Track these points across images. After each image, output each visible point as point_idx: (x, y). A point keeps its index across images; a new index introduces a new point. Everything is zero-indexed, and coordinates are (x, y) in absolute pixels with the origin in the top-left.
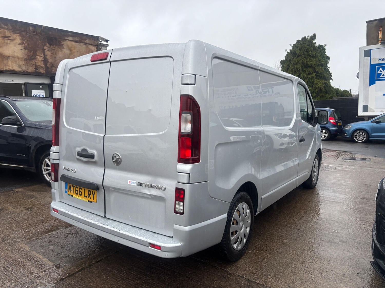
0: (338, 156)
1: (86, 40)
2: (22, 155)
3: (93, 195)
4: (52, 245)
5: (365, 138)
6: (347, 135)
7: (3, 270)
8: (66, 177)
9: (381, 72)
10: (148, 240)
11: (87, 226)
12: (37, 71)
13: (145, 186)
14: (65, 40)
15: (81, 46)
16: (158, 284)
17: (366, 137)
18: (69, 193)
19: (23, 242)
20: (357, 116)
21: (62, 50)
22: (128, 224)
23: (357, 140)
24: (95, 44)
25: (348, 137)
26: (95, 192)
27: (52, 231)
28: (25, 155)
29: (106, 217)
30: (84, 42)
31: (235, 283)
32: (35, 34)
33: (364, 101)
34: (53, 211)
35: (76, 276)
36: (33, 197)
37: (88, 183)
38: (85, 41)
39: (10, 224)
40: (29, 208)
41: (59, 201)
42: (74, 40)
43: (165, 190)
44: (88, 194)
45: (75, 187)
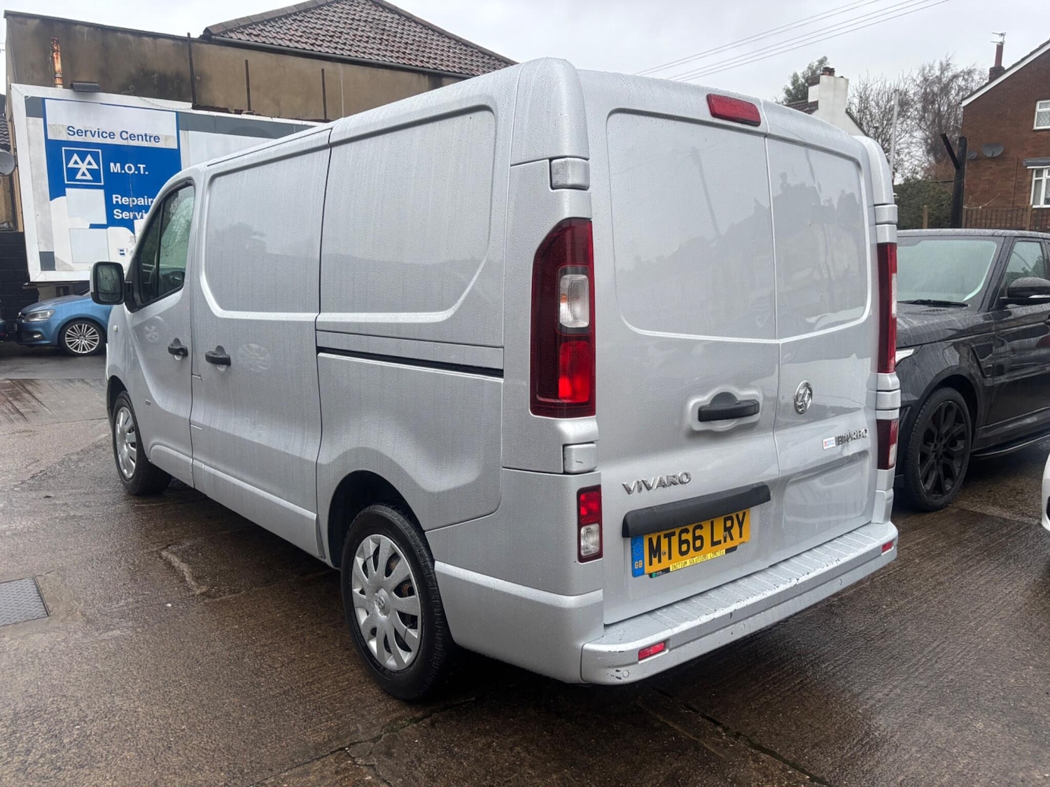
5: (95, 340)
6: (42, 339)
9: (76, 166)
17: (98, 338)
20: (27, 284)
23: (76, 348)
25: (47, 342)
26: (744, 514)
33: (41, 241)
44: (725, 531)
45: (677, 534)
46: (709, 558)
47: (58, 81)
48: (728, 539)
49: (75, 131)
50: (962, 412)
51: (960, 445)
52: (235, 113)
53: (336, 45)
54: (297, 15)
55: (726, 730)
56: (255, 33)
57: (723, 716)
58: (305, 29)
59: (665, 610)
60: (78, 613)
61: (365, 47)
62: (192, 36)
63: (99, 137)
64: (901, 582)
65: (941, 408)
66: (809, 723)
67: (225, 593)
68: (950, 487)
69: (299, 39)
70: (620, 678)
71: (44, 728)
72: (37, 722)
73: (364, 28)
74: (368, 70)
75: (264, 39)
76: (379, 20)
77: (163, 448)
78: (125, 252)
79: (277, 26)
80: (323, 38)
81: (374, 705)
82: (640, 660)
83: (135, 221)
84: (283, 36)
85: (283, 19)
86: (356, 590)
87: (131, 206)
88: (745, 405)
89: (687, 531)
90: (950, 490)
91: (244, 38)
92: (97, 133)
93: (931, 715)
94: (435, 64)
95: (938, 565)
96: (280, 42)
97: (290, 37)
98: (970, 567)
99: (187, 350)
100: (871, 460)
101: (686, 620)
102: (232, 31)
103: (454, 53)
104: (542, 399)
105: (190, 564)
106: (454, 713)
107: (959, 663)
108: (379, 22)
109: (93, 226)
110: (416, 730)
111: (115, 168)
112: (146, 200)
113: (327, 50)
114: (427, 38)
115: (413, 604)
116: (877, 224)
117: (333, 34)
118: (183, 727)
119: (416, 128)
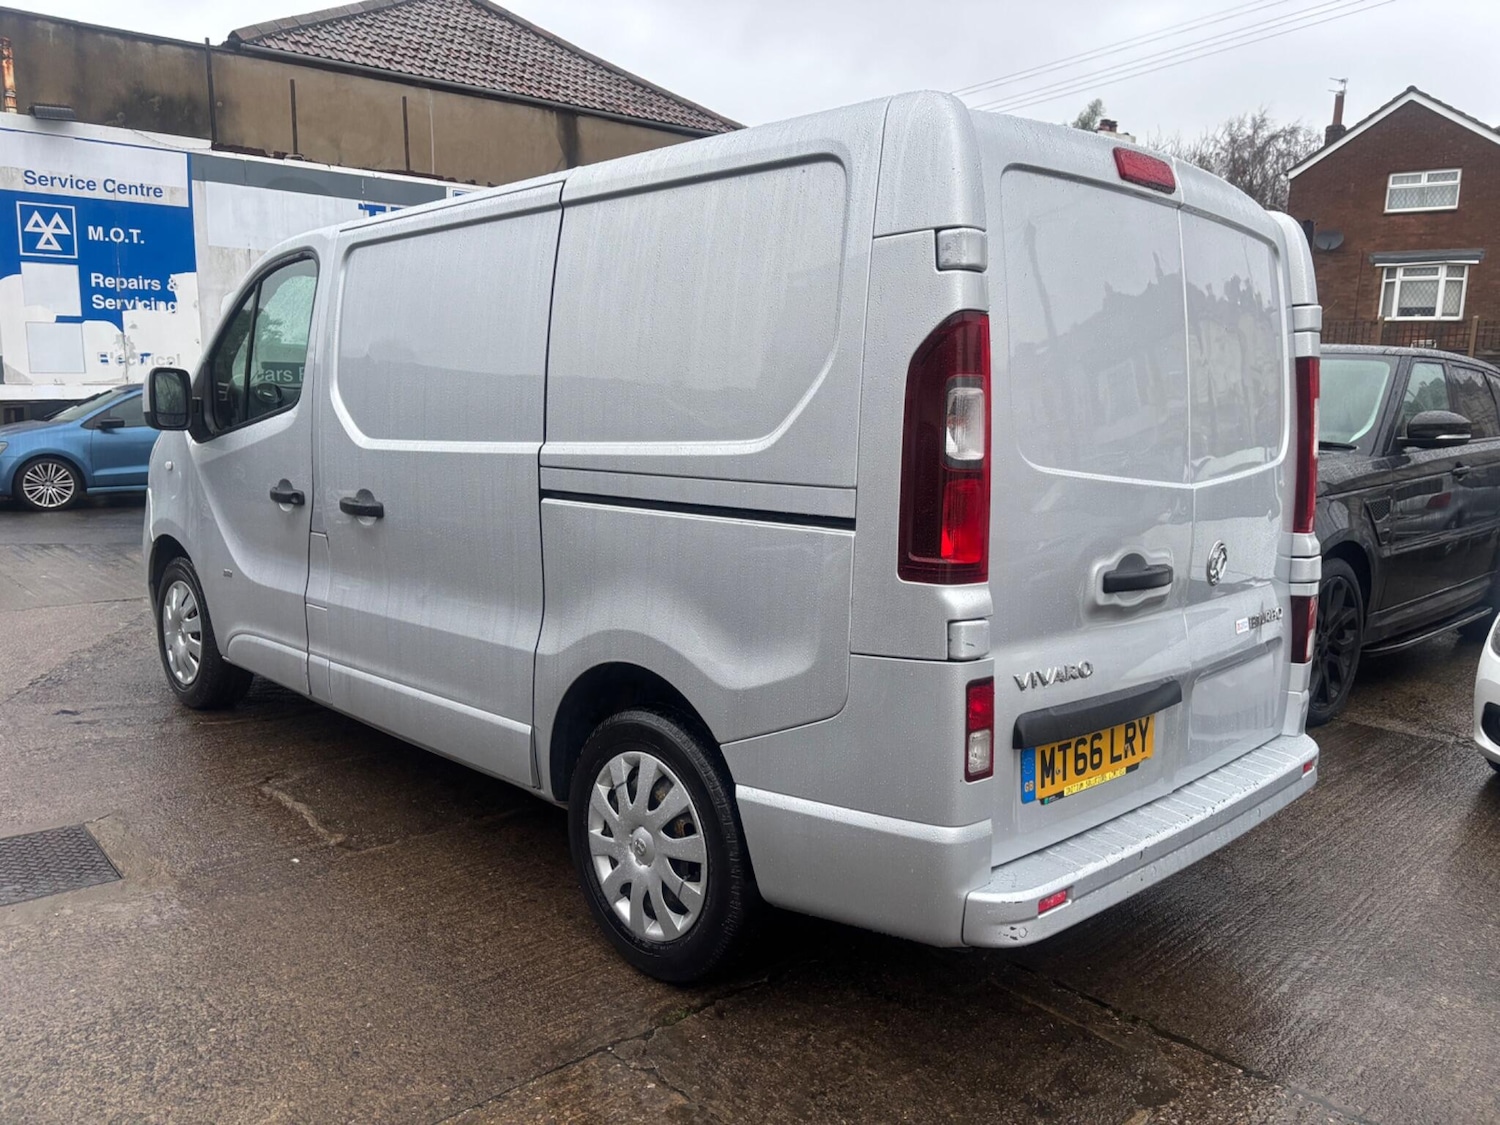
9: (37, 230)
17: (72, 484)
26: (1148, 720)
44: (1126, 742)
45: (1073, 746)
46: (1108, 779)
47: (10, 103)
48: (1130, 753)
49: (37, 177)
50: (1353, 593)
51: (1350, 636)
52: (275, 158)
53: (422, 63)
54: (365, 17)
55: (1118, 1012)
56: (303, 41)
57: (1108, 995)
58: (376, 38)
59: (1058, 848)
60: (163, 873)
61: (465, 68)
62: (212, 43)
63: (72, 187)
64: (1296, 818)
65: (1329, 585)
66: (1225, 1002)
67: (371, 843)
68: (1336, 693)
69: (368, 52)
70: (1015, 938)
71: (163, 1032)
72: (150, 1025)
73: (462, 40)
74: (470, 100)
75: (317, 51)
76: (484, 28)
77: (254, 639)
78: (108, 358)
79: (336, 32)
80: (404, 52)
81: (630, 991)
82: (1040, 913)
83: (124, 313)
84: (345, 47)
85: (344, 22)
86: (596, 831)
87: (118, 290)
88: (1158, 571)
89: (1083, 742)
90: (1336, 698)
91: (288, 48)
92: (69, 182)
93: (1378, 988)
94: (567, 96)
95: (1339, 796)
96: (341, 55)
97: (356, 49)
98: (1382, 797)
99: (303, 496)
100: (1284, 651)
101: (1090, 861)
102: (270, 37)
103: (593, 80)
104: (916, 559)
105: (309, 804)
106: (745, 999)
107: (1397, 922)
108: (483, 31)
109: (61, 319)
110: (700, 1022)
111: (95, 234)
112: (141, 281)
113: (410, 69)
114: (552, 58)
115: (694, 847)
116: (1295, 331)
117: (417, 46)
118: (369, 1025)
119: (710, 184)
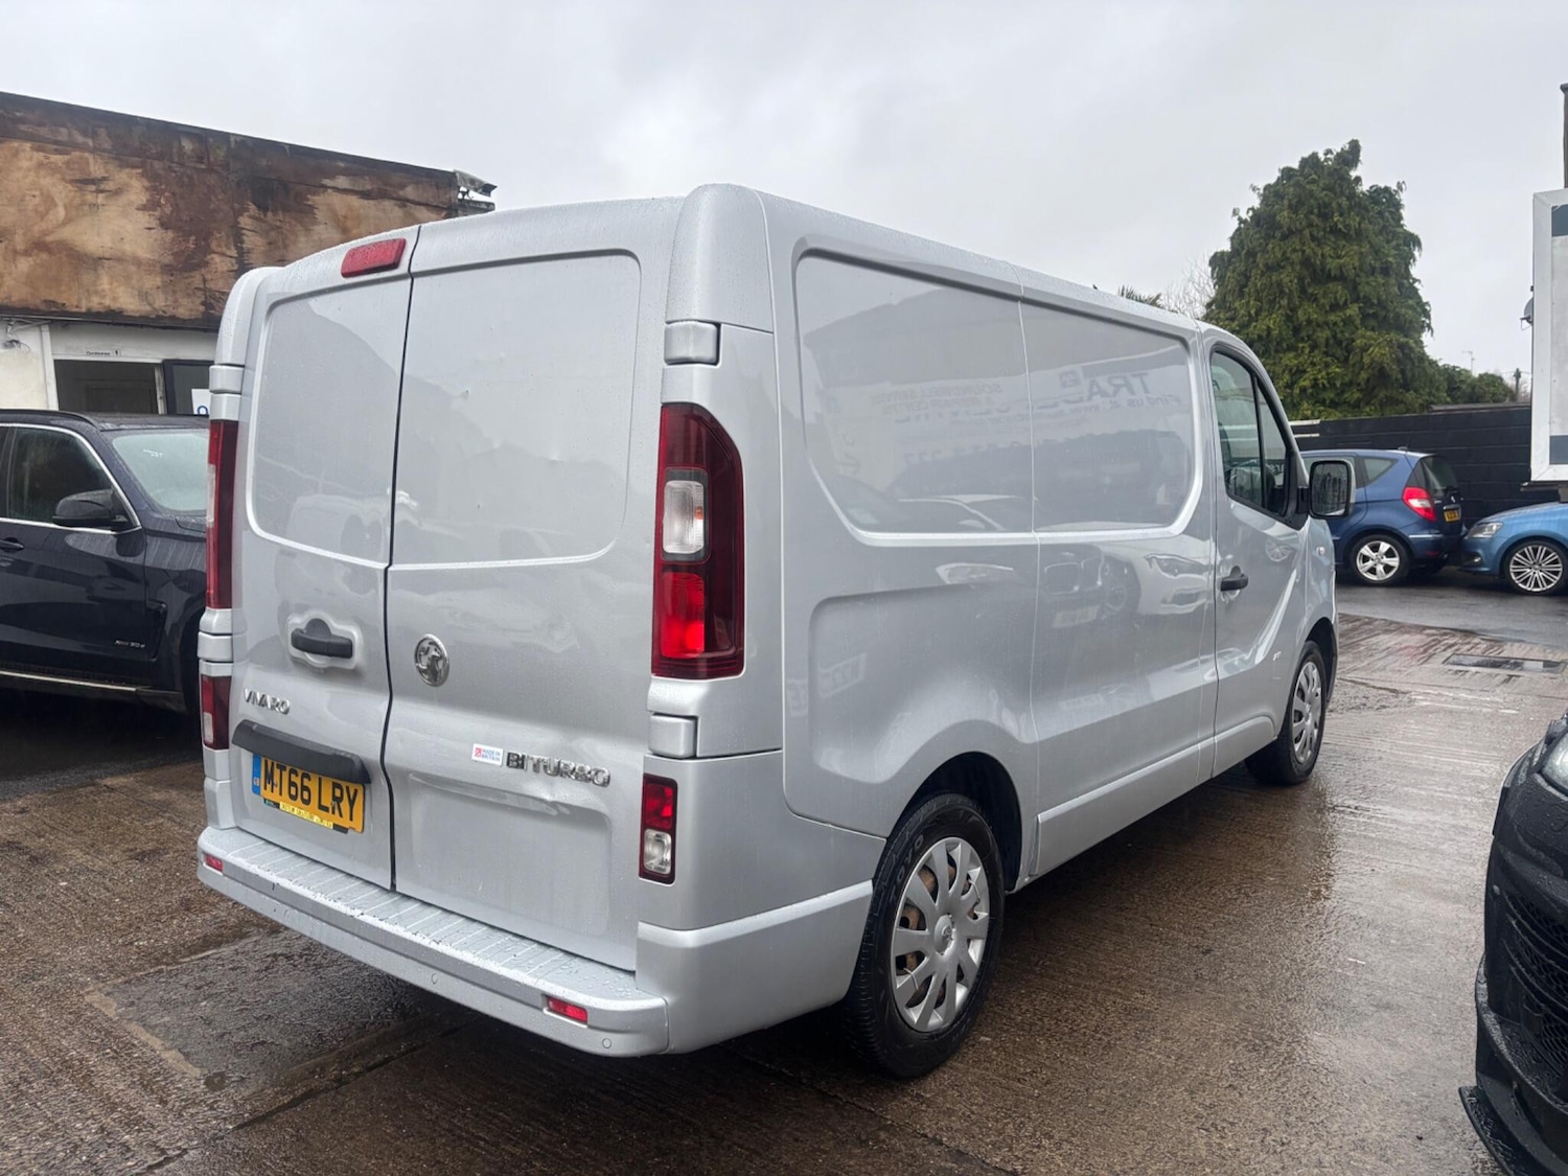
0: (1431, 651)
1: (403, 187)
2: (133, 644)
3: (352, 803)
4: (205, 999)
5: (1556, 573)
6: (1481, 564)
7: (7, 1092)
8: (252, 731)
10: (541, 981)
11: (324, 924)
12: (212, 312)
13: (536, 768)
14: (322, 189)
15: (384, 210)
16: (595, 1160)
17: (1561, 569)
18: (267, 794)
19: (101, 985)
20: (1525, 484)
21: (308, 230)
22: (474, 921)
23: (1525, 582)
24: (442, 202)
25: (1485, 569)
26: (356, 791)
27: (218, 945)
28: (143, 646)
29: (398, 890)
30: (394, 195)
31: (900, 1164)
32: (203, 166)
33: (1555, 419)
34: (204, 864)
35: (279, 1120)
36: (165, 812)
37: (331, 753)
38: (401, 193)
39: (63, 914)
40: (144, 852)
41: (233, 824)
42: (356, 189)
43: (606, 782)
44: (333, 799)
45: (287, 770)
46: (316, 821)
48: (337, 811)
89: (296, 773)
